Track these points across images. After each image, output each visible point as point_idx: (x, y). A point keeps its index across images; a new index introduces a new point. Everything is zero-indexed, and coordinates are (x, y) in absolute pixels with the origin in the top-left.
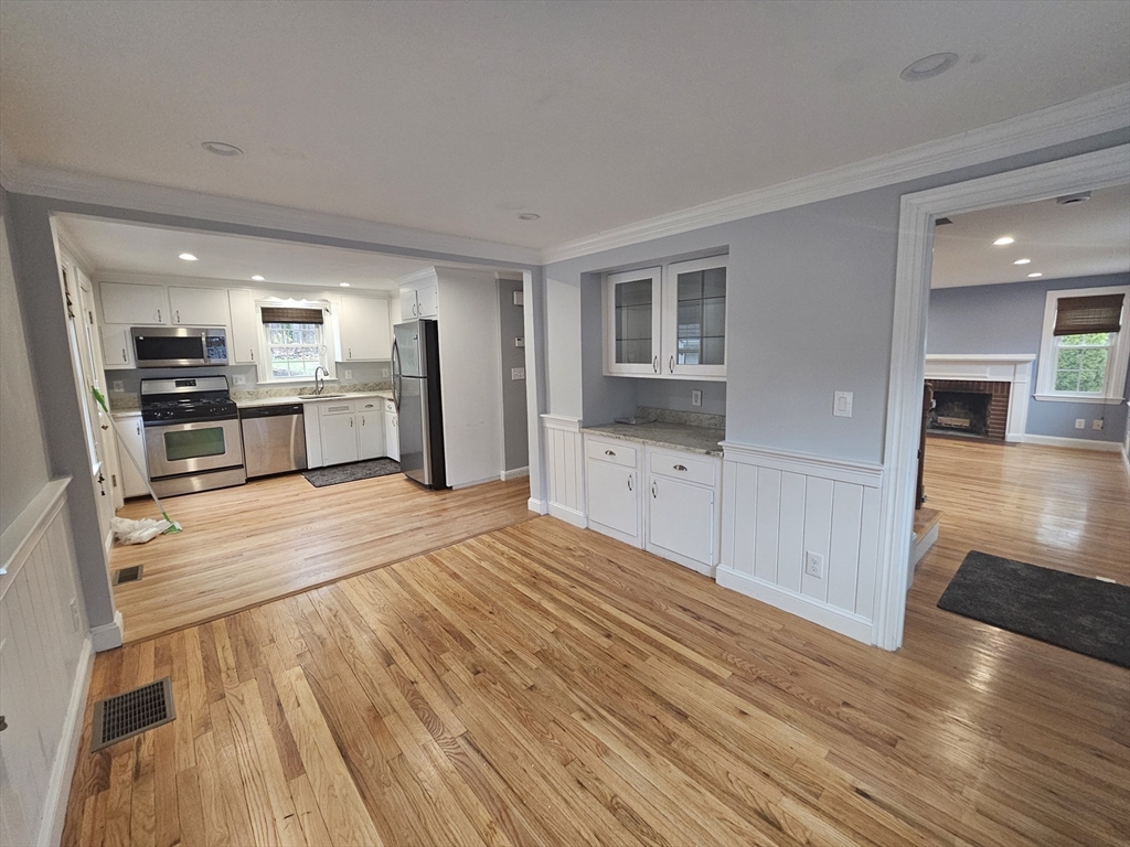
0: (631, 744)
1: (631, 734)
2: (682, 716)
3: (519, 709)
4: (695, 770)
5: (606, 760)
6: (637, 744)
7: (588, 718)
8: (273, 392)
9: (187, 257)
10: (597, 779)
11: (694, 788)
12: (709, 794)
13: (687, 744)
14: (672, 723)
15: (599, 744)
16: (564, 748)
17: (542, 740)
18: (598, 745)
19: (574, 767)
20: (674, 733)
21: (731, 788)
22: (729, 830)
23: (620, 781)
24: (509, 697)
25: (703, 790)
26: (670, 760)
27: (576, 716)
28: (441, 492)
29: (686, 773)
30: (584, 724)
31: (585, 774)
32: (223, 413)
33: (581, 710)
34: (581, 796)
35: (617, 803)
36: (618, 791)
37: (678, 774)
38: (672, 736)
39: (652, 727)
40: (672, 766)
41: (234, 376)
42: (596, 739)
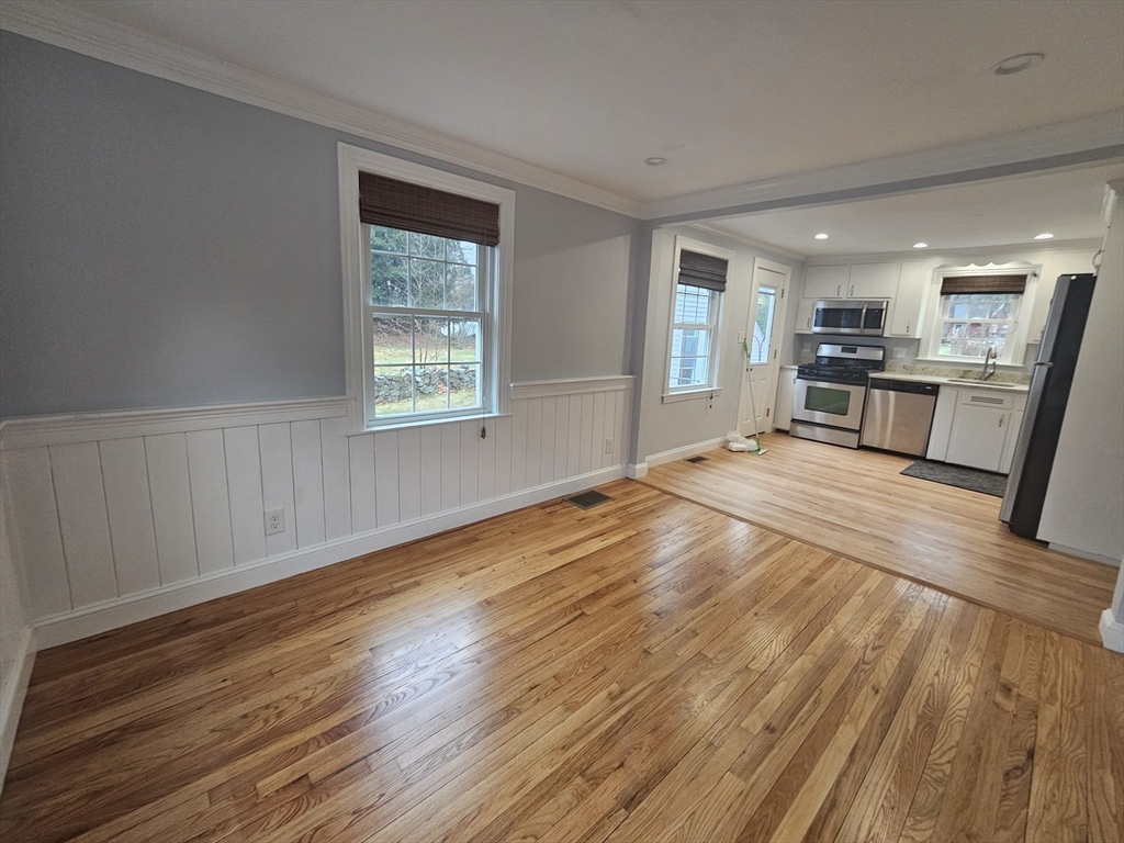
0: (578, 734)
1: (593, 736)
2: (630, 802)
3: (617, 644)
4: (542, 797)
5: (560, 709)
6: (579, 739)
7: (612, 697)
8: (930, 370)
9: (822, 236)
10: (538, 700)
11: (520, 788)
12: (511, 803)
13: (581, 796)
14: (615, 786)
15: (578, 705)
16: (573, 676)
17: (583, 660)
18: (577, 703)
19: (554, 683)
20: (598, 785)
21: (516, 834)
22: (468, 812)
23: (536, 718)
24: (630, 636)
25: (517, 797)
26: (558, 770)
27: (614, 687)
28: (1022, 541)
29: (539, 784)
30: (603, 694)
31: (545, 691)
32: (854, 379)
33: (622, 692)
34: (523, 687)
35: (513, 713)
36: (525, 715)
37: (540, 774)
38: (594, 781)
39: (605, 760)
40: (549, 771)
41: (895, 349)
42: (584, 702)
